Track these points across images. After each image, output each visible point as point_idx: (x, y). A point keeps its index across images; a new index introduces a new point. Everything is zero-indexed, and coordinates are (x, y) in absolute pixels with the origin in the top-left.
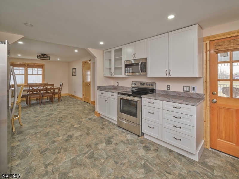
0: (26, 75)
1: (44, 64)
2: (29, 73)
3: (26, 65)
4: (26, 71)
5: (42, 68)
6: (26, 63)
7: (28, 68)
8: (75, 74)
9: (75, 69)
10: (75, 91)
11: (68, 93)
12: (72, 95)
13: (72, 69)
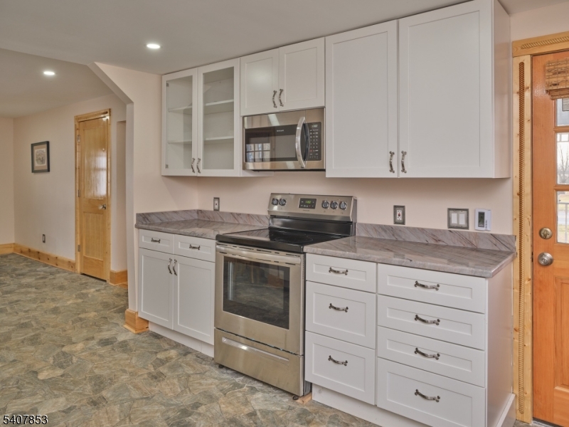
8: (46, 164)
9: (46, 145)
10: (44, 235)
11: (13, 242)
12: (30, 250)
13: (33, 145)
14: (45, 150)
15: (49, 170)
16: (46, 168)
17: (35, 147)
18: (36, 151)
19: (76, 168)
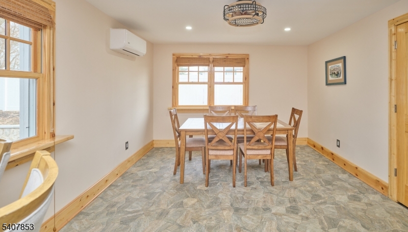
0: (211, 84)
1: (248, 55)
2: (216, 80)
3: (211, 60)
4: (211, 76)
5: (244, 66)
6: (210, 55)
7: (214, 66)
8: (342, 77)
9: (342, 60)
10: (338, 140)
11: (307, 137)
12: (322, 148)
13: (327, 62)
14: (340, 65)
15: (345, 83)
16: (343, 81)
17: (328, 64)
18: (330, 67)
19: (391, 80)
